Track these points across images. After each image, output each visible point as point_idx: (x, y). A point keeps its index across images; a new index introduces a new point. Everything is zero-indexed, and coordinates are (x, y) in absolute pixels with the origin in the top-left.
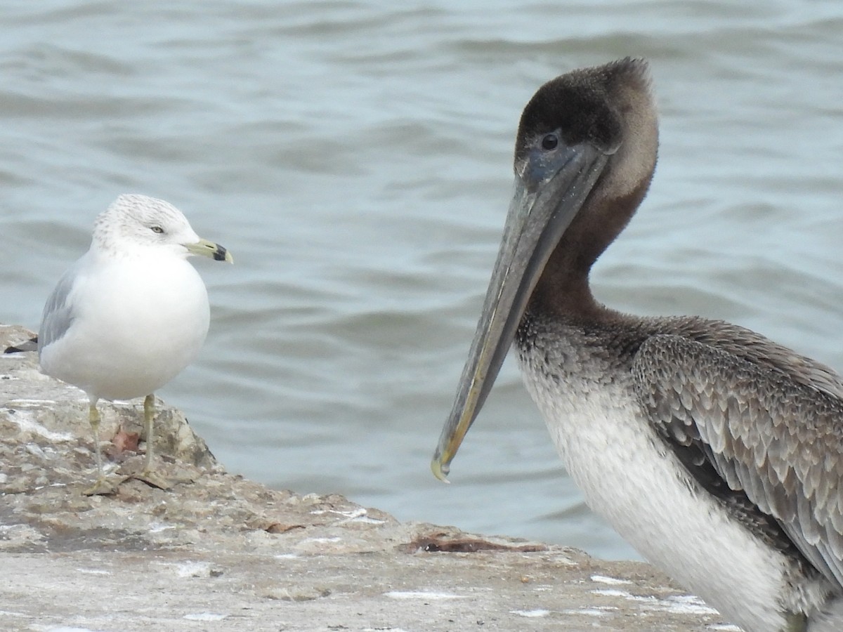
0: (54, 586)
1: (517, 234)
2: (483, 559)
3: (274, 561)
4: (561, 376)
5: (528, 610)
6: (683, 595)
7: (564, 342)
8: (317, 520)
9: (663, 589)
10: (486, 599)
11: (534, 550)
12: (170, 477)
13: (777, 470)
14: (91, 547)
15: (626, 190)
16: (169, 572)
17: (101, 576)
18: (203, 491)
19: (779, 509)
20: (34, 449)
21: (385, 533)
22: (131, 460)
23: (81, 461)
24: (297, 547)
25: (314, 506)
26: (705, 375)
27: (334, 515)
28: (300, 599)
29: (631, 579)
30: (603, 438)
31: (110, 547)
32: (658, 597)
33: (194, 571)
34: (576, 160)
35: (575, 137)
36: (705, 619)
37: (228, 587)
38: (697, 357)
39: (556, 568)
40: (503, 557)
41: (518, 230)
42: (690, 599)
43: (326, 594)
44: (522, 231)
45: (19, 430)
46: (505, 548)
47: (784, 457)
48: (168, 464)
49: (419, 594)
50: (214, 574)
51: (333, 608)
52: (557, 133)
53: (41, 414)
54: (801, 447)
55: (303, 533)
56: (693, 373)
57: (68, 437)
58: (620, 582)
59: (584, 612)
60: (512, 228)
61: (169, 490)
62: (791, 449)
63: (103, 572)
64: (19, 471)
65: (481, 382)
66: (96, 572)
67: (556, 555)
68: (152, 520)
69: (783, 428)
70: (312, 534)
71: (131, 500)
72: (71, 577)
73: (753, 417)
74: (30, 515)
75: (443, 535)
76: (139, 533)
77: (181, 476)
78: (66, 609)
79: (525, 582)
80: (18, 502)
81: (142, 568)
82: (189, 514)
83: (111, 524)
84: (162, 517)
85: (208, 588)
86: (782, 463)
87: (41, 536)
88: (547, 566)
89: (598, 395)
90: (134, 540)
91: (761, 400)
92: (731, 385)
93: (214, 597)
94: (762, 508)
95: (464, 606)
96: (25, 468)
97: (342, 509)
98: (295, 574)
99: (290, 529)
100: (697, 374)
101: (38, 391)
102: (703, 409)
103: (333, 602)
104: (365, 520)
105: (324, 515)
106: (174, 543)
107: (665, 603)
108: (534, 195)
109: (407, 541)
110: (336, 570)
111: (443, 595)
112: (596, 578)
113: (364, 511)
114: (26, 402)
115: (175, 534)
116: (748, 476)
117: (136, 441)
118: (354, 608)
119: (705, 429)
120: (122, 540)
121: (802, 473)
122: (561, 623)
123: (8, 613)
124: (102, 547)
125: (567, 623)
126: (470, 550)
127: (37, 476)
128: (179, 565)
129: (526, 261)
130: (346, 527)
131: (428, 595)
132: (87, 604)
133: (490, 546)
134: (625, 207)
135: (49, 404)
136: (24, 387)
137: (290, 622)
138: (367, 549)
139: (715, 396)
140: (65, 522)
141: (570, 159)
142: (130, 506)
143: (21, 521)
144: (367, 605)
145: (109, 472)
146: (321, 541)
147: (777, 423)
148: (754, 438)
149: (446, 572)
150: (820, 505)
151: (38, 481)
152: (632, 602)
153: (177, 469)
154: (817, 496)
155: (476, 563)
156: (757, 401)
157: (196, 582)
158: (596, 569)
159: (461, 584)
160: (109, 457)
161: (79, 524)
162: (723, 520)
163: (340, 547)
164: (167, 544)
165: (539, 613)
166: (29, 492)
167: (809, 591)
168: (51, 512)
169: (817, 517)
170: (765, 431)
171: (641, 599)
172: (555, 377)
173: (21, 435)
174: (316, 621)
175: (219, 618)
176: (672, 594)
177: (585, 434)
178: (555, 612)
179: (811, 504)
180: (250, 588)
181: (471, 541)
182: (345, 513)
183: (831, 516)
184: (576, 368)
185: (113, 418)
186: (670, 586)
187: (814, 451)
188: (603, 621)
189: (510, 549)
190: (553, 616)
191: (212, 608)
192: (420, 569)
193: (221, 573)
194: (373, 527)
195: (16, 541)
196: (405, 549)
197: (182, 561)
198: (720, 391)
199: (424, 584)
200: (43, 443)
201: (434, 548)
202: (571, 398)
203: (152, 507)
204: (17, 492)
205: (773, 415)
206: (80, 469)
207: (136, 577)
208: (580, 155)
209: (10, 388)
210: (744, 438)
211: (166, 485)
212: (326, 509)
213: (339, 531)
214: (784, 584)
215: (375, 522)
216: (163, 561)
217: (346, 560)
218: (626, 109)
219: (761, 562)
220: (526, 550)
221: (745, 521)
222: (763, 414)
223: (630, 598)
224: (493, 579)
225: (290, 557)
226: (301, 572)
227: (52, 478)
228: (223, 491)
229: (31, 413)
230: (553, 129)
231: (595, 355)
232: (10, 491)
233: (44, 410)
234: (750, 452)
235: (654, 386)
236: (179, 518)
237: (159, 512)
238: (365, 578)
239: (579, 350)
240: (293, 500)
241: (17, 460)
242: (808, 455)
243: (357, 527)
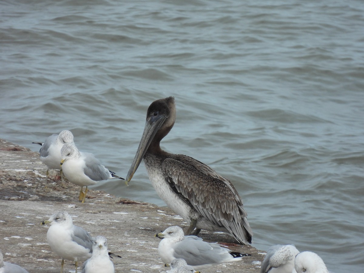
0: (41, 209)
1: (147, 134)
2: (134, 206)
3: (89, 205)
4: (150, 166)
5: (143, 217)
6: (177, 215)
7: (151, 158)
8: (99, 196)
9: (173, 214)
10: (135, 214)
11: (145, 204)
12: (67, 186)
13: (189, 189)
14: (50, 200)
15: (170, 125)
16: (66, 206)
17: (52, 207)
18: (74, 189)
19: (188, 197)
20: (38, 179)
21: (113, 200)
22: (59, 182)
23: (48, 182)
24: (94, 202)
25: (98, 193)
26: (175, 167)
27: (103, 195)
28: (94, 213)
29: (166, 211)
30: (157, 180)
31: (54, 201)
32: (171, 215)
33: (72, 206)
34: (161, 118)
35: (161, 113)
36: (182, 220)
37: (79, 210)
38: (174, 163)
39: (150, 208)
40: (138, 205)
41: (147, 132)
42: (179, 216)
43: (100, 212)
44: (148, 133)
45: (35, 175)
46: (139, 204)
47: (191, 185)
48: (67, 183)
49: (120, 213)
50: (76, 207)
51: (101, 215)
52: (158, 112)
53: (40, 171)
54: (195, 184)
55: (96, 199)
56: (173, 167)
57: (46, 176)
58: (163, 212)
59: (156, 218)
60: (146, 132)
61: (67, 189)
62: (192, 184)
63: (52, 206)
64: (35, 183)
65: (137, 165)
66: (50, 206)
67: (150, 206)
68: (63, 195)
69: (191, 179)
70: (97, 199)
71: (59, 191)
72: (45, 207)
73: (184, 177)
74: (37, 193)
75: (126, 200)
76: (60, 198)
77: (69, 186)
78: (44, 214)
79: (143, 211)
80: (34, 190)
81: (60, 205)
82: (71, 194)
83: (54, 196)
84: (65, 194)
85: (74, 210)
86: (190, 187)
87: (39, 198)
88: (148, 208)
89: (157, 170)
90: (59, 199)
91: (187, 173)
92: (181, 169)
93: (76, 212)
94: (185, 197)
95: (130, 216)
96: (36, 183)
97: (104, 194)
98: (94, 208)
99: (93, 198)
100: (174, 167)
101: (40, 166)
102: (174, 174)
103: (102, 214)
104: (109, 197)
105: (100, 195)
106: (68, 200)
107: (173, 217)
108: (151, 125)
109: (118, 201)
110: (102, 207)
111: (125, 213)
112: (158, 211)
113: (109, 195)
114: (37, 168)
115: (68, 198)
116: (182, 189)
117: (60, 178)
118: (106, 215)
119: (174, 179)
120: (57, 199)
121: (194, 190)
122: (150, 220)
123: (31, 214)
124: (52, 200)
125: (152, 220)
126: (131, 204)
127: (38, 185)
128: (69, 205)
129: (148, 140)
130: (105, 198)
131: (122, 213)
132: (48, 213)
133: (136, 203)
134: (169, 129)
135: (42, 169)
136: (37, 165)
137: (92, 218)
138: (109, 203)
139: (177, 172)
140: (44, 195)
141: (160, 118)
142: (58, 192)
143: (35, 194)
144: (109, 215)
145: (54, 184)
146: (99, 201)
147: (190, 178)
148: (184, 181)
149: (126, 208)
150: (198, 196)
151: (39, 186)
152: (166, 216)
153: (69, 184)
154: (197, 194)
155: (133, 207)
156: (186, 173)
157: (72, 209)
158: (158, 209)
159: (129, 211)
160: (54, 181)
161: (47, 195)
162: (178, 198)
163: (103, 202)
164: (66, 200)
165: (146, 218)
166: (37, 188)
167: (195, 215)
168: (41, 192)
169: (197, 199)
170: (187, 180)
171: (168, 216)
172: (149, 166)
173: (35, 176)
174: (98, 218)
175: (77, 217)
176: (175, 215)
177: (154, 179)
178: (149, 218)
179: (196, 196)
180: (84, 210)
181: (132, 202)
182: (105, 195)
183: (200, 199)
184: (153, 165)
185: (55, 173)
186: (174, 213)
187: (198, 185)
188: (159, 220)
189: (140, 204)
190: (149, 219)
191: (75, 214)
192: (121, 207)
193: (78, 207)
194: (111, 198)
195: (34, 198)
196: (117, 203)
197: (69, 204)
198: (178, 171)
199: (121, 211)
200: (40, 177)
201: (124, 203)
202: (152, 171)
203: (63, 192)
204: (34, 188)
205: (189, 176)
206: (48, 183)
207: (59, 207)
208: (161, 117)
209: (34, 165)
210: (182, 181)
211: (66, 187)
212: (101, 194)
213: (103, 199)
214: (190, 213)
215: (111, 197)
216: (65, 204)
217: (105, 205)
218: (171, 108)
219: (186, 208)
220: (143, 204)
221: (182, 199)
222: (187, 176)
223: (166, 215)
224: (136, 210)
225: (92, 204)
226: (95, 207)
227: (42, 185)
228: (79, 189)
229: (38, 171)
230: (157, 111)
231: (157, 162)
232: (33, 188)
233: (41, 170)
234: (183, 184)
235: (165, 169)
236: (69, 195)
237: (65, 193)
238: (108, 209)
239: (154, 160)
240: (94, 192)
241: (34, 181)
242: (196, 186)
243: (107, 198)
